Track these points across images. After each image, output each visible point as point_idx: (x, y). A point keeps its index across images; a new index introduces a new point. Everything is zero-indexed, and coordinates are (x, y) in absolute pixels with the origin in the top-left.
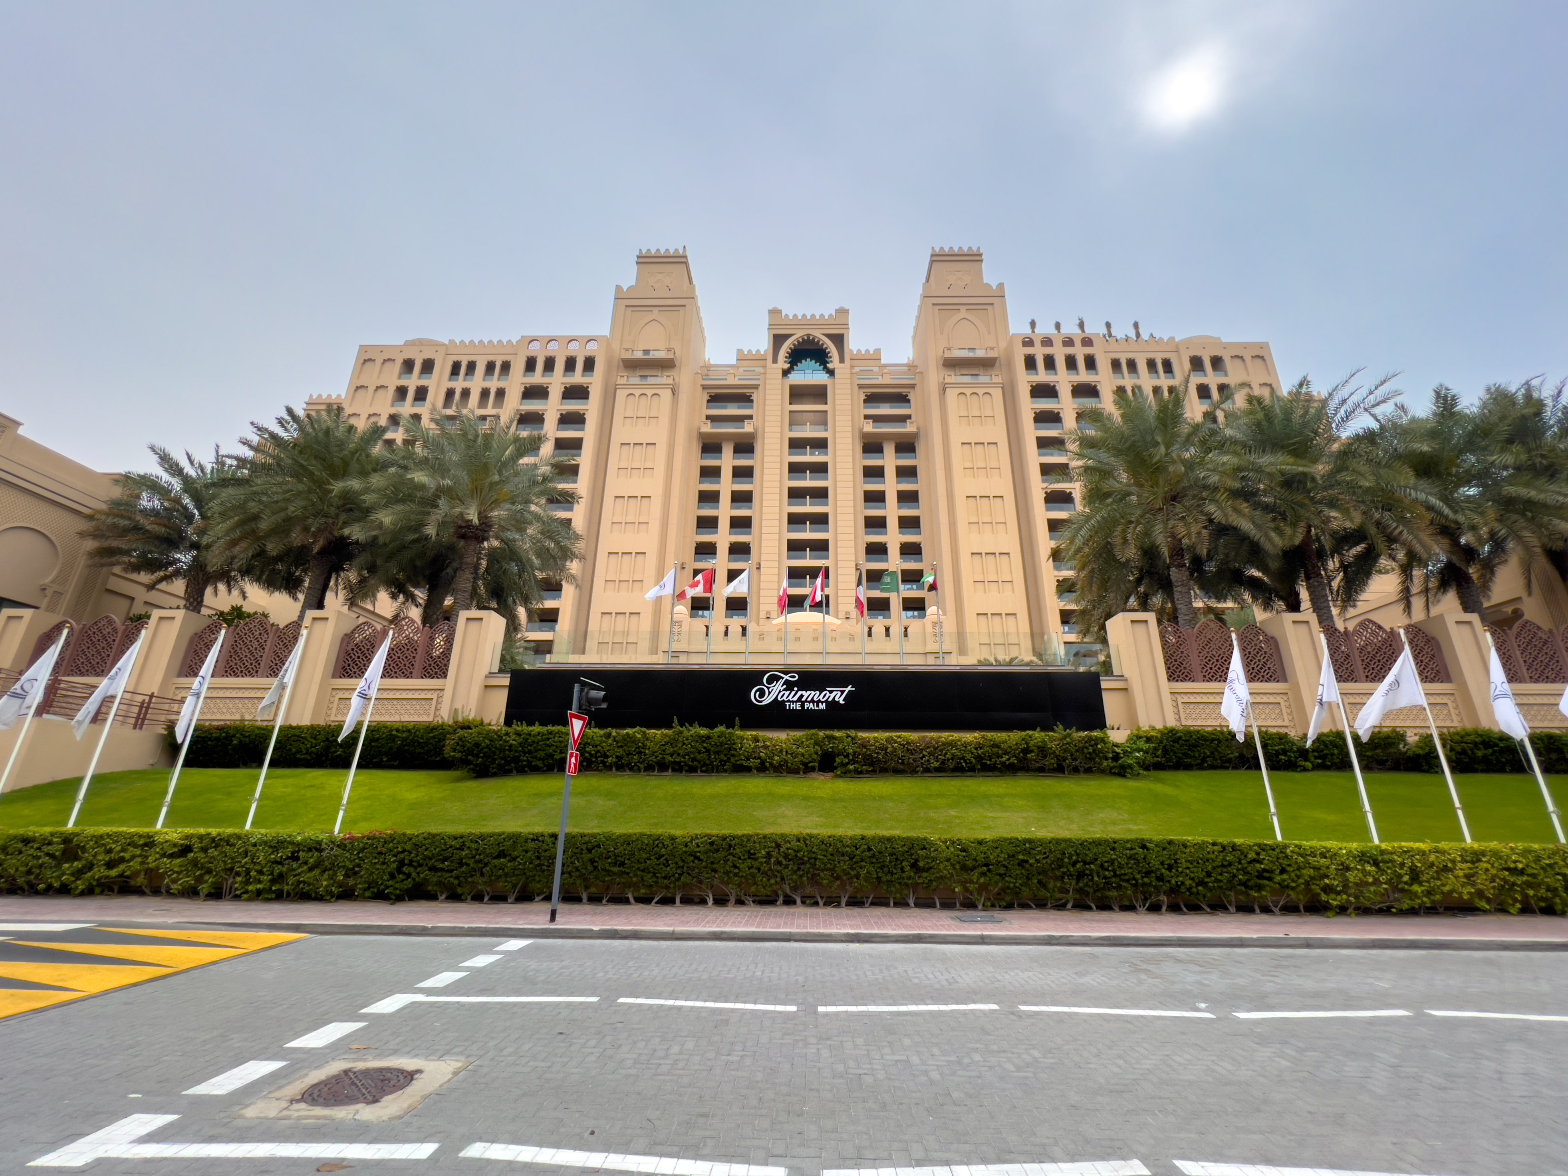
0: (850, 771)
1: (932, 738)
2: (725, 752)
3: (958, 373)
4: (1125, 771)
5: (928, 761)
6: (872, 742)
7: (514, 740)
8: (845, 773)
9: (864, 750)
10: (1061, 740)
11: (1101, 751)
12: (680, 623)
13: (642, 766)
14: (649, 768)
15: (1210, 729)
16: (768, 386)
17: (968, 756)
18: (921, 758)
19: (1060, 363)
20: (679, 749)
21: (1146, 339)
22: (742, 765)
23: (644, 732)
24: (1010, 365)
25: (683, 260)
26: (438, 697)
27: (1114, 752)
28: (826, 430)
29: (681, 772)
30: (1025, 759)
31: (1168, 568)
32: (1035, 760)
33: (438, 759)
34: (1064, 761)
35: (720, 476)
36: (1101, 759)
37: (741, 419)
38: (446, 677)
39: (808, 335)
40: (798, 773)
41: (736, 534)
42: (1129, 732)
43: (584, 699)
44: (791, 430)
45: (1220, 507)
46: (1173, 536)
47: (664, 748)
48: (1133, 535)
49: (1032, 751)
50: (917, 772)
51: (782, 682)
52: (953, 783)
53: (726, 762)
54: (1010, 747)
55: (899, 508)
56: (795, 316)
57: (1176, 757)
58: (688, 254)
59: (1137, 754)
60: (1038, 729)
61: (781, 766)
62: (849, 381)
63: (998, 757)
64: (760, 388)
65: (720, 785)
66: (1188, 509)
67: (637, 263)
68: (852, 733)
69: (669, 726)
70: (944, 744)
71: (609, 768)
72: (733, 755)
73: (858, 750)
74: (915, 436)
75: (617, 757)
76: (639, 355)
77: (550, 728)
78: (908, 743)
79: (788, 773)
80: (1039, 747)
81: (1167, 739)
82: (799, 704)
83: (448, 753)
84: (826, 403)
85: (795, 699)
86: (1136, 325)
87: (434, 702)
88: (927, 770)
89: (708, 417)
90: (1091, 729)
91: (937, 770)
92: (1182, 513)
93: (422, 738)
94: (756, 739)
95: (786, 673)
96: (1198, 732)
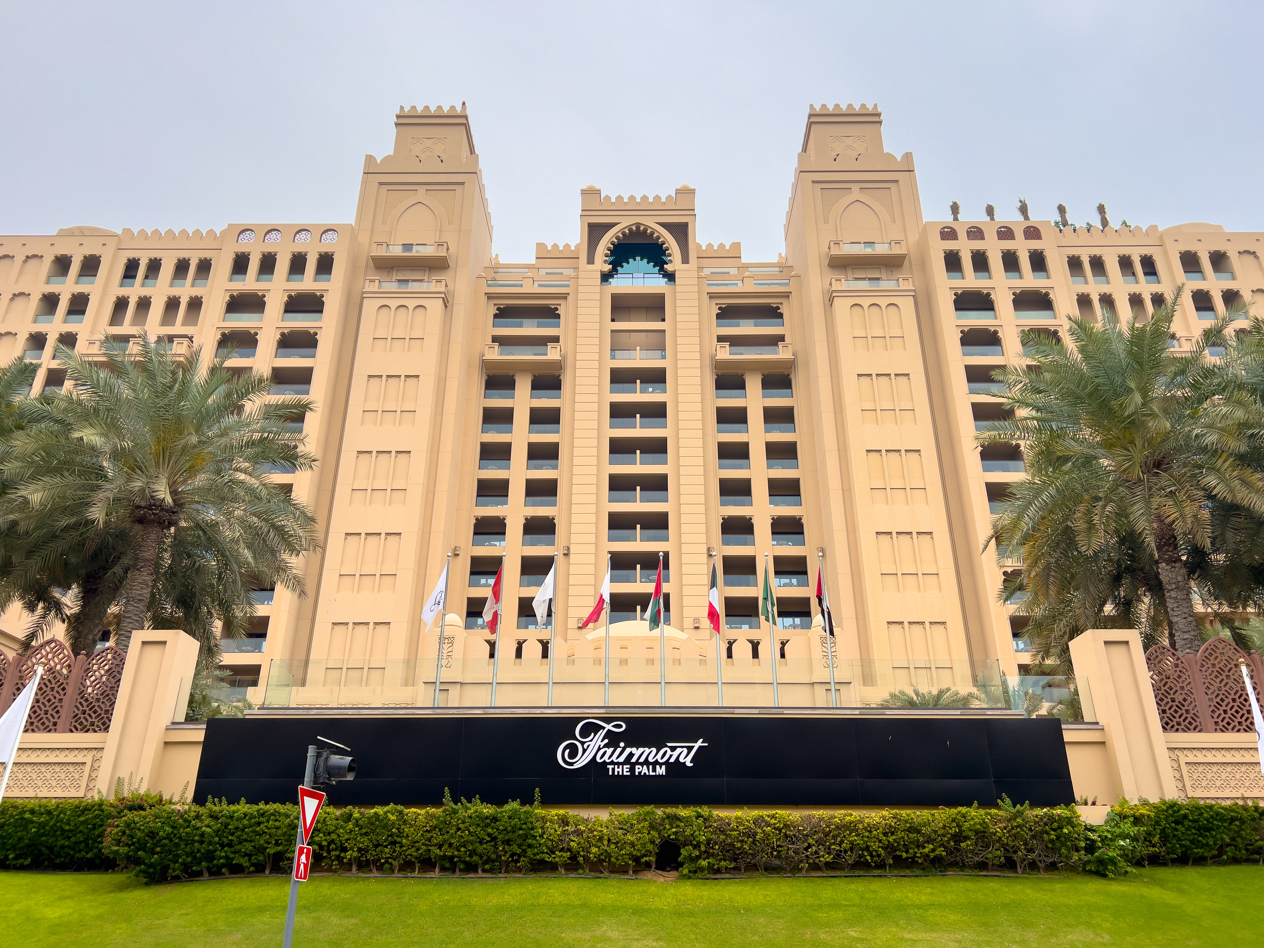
0: (702, 869)
1: (821, 819)
2: (519, 841)
3: (850, 276)
4: (1106, 869)
5: (816, 852)
6: (734, 825)
7: (208, 826)
8: (695, 872)
9: (723, 837)
10: (1009, 821)
11: (1068, 837)
12: (451, 640)
13: (395, 863)
14: (407, 866)
15: (1228, 803)
16: (580, 296)
17: (874, 846)
18: (806, 849)
19: (996, 262)
20: (452, 837)
21: (1117, 228)
22: (542, 861)
23: (401, 812)
24: (924, 265)
25: (463, 121)
26: (94, 761)
27: (1087, 839)
28: (664, 357)
29: (454, 872)
30: (958, 850)
31: (1157, 562)
32: (972, 851)
33: (89, 856)
34: (1015, 852)
35: (512, 423)
36: (1068, 850)
37: (543, 341)
38: (107, 729)
39: (638, 225)
40: (626, 872)
41: (534, 505)
42: (1108, 809)
43: (321, 769)
44: (613, 357)
45: (1222, 480)
46: (1160, 519)
47: (429, 835)
48: (1101, 517)
49: (967, 838)
50: (800, 870)
51: (601, 734)
52: (853, 887)
53: (519, 856)
54: (935, 832)
55: (769, 467)
56: (620, 198)
57: (1181, 845)
58: (468, 112)
59: (1122, 843)
60: (976, 804)
61: (600, 861)
62: (695, 289)
63: (918, 847)
64: (570, 298)
65: (512, 891)
66: (1179, 481)
67: (397, 125)
68: (705, 811)
69: (437, 802)
70: (838, 828)
71: (346, 866)
72: (530, 846)
73: (714, 837)
74: (791, 364)
75: (360, 850)
76: (397, 251)
77: (262, 806)
78: (786, 826)
79: (611, 872)
80: (977, 832)
81: (1166, 819)
82: (626, 767)
83: (109, 846)
84: (663, 320)
85: (622, 759)
86: (1101, 209)
87: (87, 768)
88: (815, 867)
89: (495, 339)
90: (1053, 804)
91: (829, 866)
92: (1169, 486)
93: (69, 824)
94: (564, 821)
95: (608, 720)
96: (1211, 807)
